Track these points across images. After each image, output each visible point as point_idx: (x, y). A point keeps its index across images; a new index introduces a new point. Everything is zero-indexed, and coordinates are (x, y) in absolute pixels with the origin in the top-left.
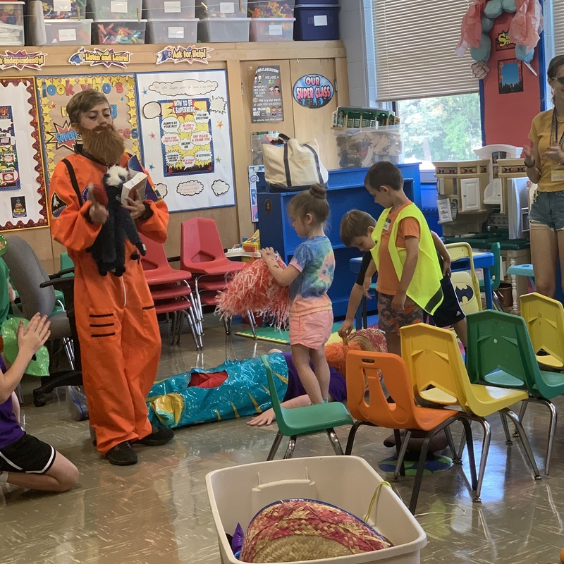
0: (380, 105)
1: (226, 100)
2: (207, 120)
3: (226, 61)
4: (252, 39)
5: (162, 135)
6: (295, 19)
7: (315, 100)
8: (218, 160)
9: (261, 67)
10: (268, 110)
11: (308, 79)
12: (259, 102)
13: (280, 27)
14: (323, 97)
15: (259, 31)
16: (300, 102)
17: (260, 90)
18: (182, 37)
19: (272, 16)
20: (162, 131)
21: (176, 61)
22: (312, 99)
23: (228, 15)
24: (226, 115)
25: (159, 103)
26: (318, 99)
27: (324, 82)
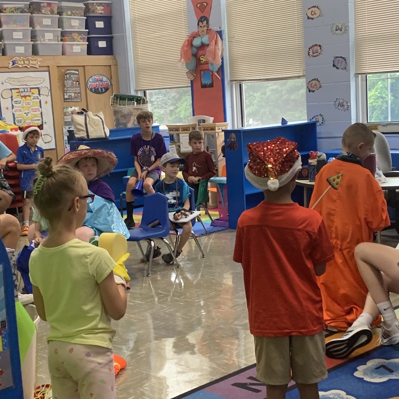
0: (137, 93)
1: (49, 88)
2: (39, 100)
3: (49, 67)
4: (63, 54)
5: (13, 108)
6: (88, 43)
7: (100, 89)
8: (45, 123)
9: (69, 70)
10: (73, 95)
11: (96, 77)
12: (68, 90)
13: (79, 47)
14: (104, 88)
15: (68, 49)
16: (91, 90)
17: (68, 83)
18: (23, 52)
19: (74, 41)
20: (13, 106)
21: (20, 66)
22: (98, 89)
23: (49, 40)
24: (50, 97)
25: (11, 89)
26: (101, 89)
27: (105, 79)
